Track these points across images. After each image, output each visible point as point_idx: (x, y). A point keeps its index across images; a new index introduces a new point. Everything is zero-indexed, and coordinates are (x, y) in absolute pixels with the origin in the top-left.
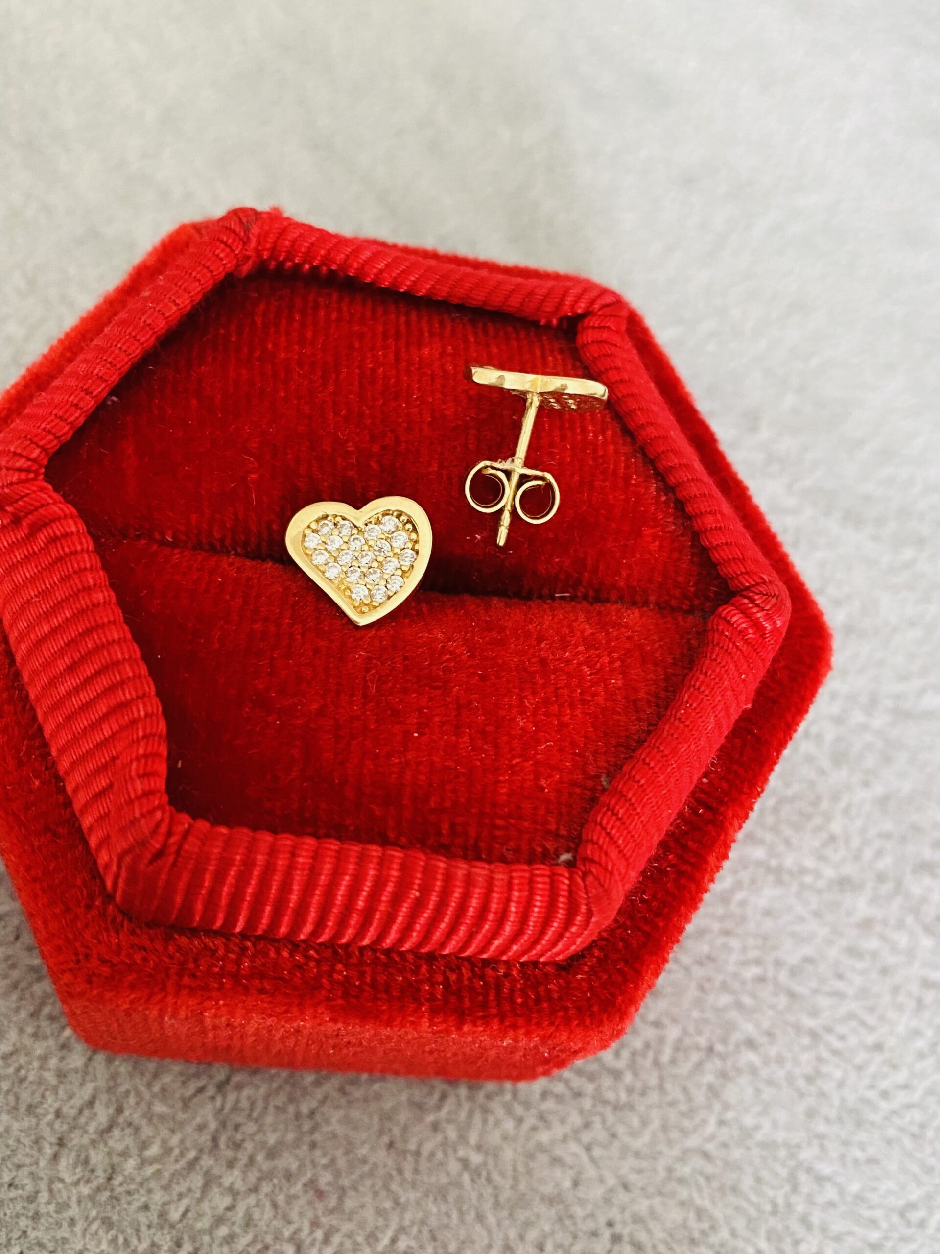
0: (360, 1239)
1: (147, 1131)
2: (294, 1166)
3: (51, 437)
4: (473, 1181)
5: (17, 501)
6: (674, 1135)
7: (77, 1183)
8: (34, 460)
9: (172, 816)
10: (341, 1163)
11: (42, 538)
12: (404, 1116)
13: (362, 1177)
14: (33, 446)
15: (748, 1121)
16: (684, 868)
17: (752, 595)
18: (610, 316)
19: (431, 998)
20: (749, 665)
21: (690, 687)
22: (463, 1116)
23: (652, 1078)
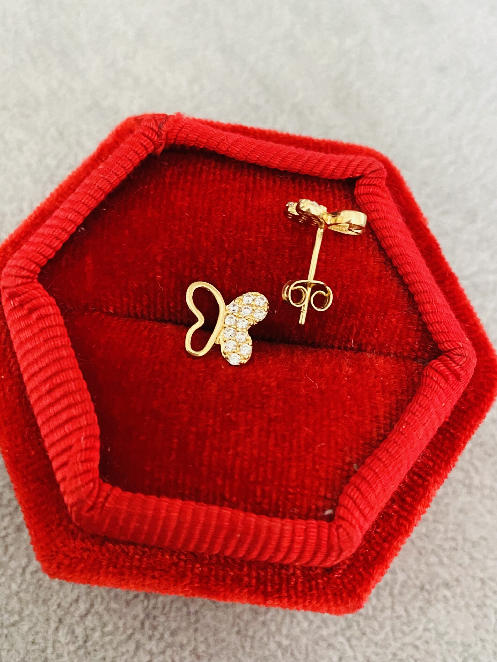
1: (106, 617)
2: (185, 641)
3: (42, 257)
4: (283, 654)
5: (20, 296)
6: (399, 635)
7: (68, 644)
8: (32, 271)
9: (100, 487)
10: (211, 640)
11: (34, 316)
12: (247, 616)
13: (222, 649)
14: (31, 263)
15: (442, 629)
16: (403, 513)
17: (452, 355)
18: (375, 178)
19: (249, 585)
20: (447, 398)
21: (409, 412)
22: (279, 618)
23: (388, 602)
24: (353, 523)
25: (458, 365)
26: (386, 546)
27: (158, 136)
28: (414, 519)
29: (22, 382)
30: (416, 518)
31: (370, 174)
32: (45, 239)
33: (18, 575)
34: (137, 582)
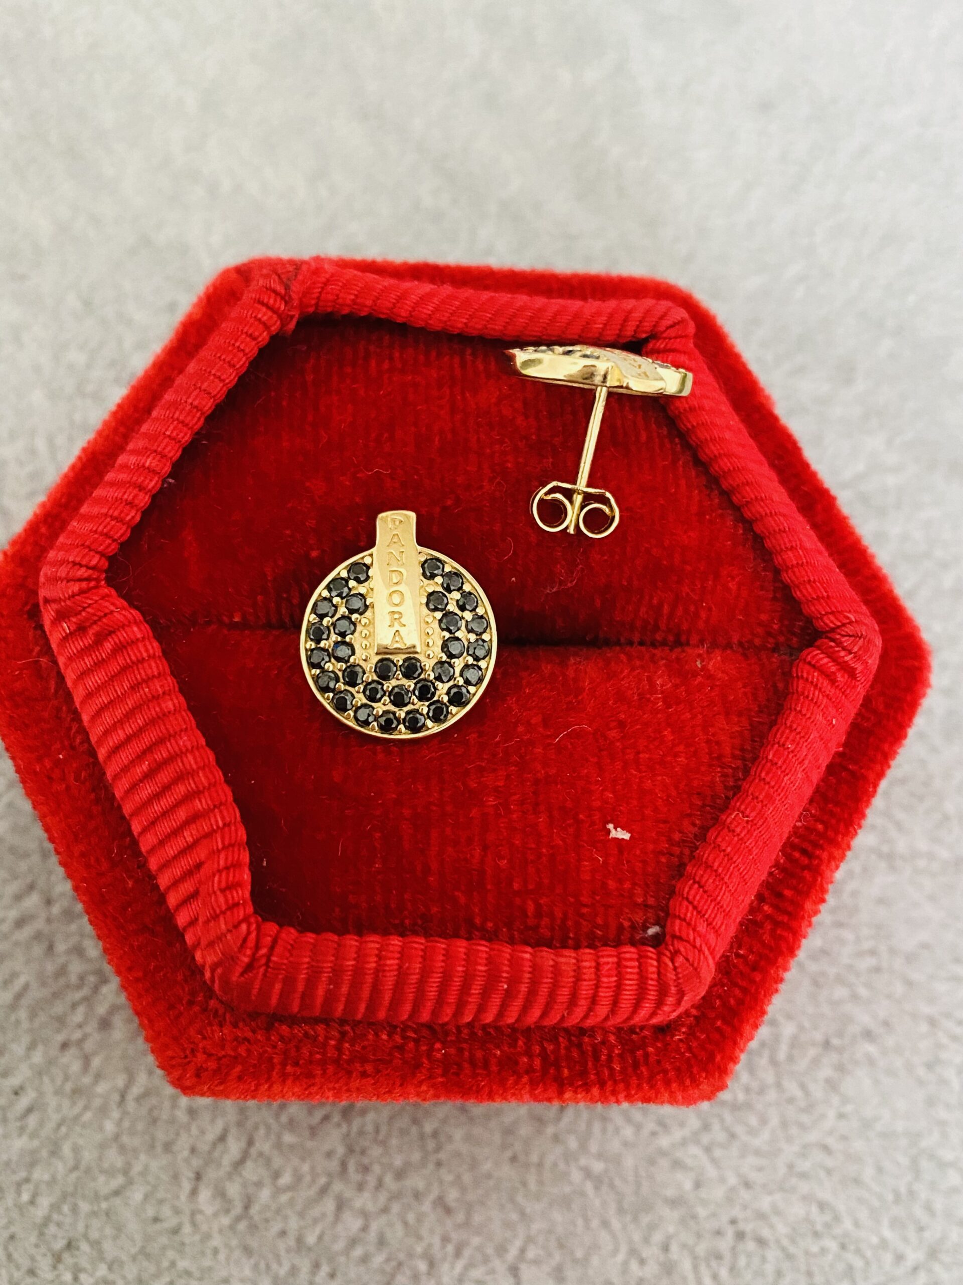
0: (490, 1251)
1: (277, 1161)
2: (421, 1185)
3: (108, 541)
4: (596, 1188)
5: (80, 613)
6: (794, 1130)
8: (93, 568)
9: (258, 929)
10: (467, 1178)
11: (108, 646)
12: (525, 1130)
13: (489, 1191)
14: (92, 553)
15: (868, 1112)
16: (780, 918)
17: (838, 637)
18: (676, 338)
19: (529, 1070)
20: (837, 711)
21: (774, 744)
22: (582, 1126)
23: (769, 1077)
24: (698, 944)
25: (850, 652)
26: (758, 977)
27: (286, 303)
28: (800, 927)
29: (96, 762)
30: (805, 923)
31: (665, 331)
32: (110, 508)
33: (113, 1105)
34: (337, 1086)
